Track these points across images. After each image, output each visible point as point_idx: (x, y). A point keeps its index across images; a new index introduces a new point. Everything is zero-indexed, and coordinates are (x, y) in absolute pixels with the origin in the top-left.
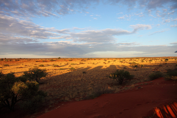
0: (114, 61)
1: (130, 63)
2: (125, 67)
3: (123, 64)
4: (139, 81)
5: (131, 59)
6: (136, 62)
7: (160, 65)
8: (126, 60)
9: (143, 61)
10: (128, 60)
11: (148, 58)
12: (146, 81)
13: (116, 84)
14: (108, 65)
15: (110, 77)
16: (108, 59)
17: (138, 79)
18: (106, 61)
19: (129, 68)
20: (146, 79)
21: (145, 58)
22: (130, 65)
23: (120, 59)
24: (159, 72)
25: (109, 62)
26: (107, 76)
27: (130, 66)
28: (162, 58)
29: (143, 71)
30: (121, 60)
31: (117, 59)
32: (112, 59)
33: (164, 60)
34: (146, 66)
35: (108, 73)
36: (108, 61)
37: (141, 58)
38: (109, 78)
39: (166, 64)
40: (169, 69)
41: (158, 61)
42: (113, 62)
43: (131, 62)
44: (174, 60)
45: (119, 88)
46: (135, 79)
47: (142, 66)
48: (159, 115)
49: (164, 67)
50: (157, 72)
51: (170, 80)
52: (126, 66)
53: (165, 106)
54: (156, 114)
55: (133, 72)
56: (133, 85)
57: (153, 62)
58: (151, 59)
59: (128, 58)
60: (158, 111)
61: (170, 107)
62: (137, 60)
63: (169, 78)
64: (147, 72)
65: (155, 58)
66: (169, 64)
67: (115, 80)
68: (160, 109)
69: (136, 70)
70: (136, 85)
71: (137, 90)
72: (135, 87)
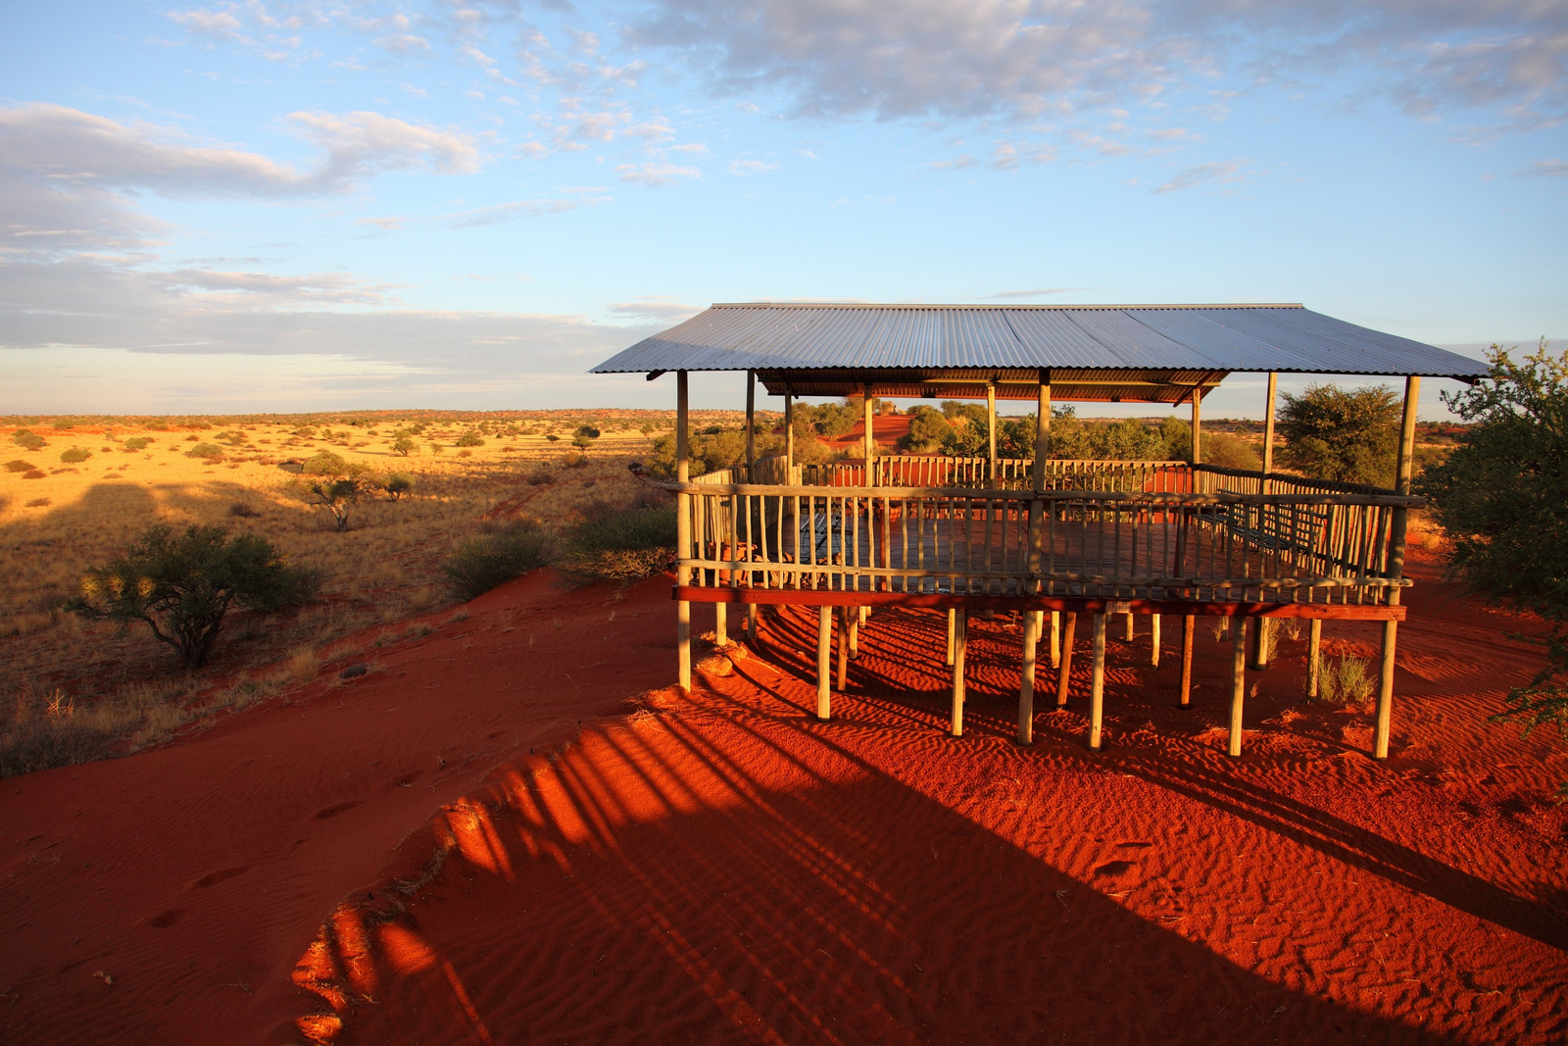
0: (134, 446)
1: (289, 465)
2: (242, 506)
3: (222, 473)
4: (365, 618)
5: (303, 425)
6: (349, 457)
7: (541, 478)
8: (253, 437)
9: (403, 447)
10: (277, 435)
11: (448, 418)
12: (421, 611)
13: (145, 673)
14: (66, 490)
15: (81, 606)
16: (65, 425)
17: (357, 605)
18: (35, 444)
19: (281, 512)
20: (421, 595)
21: (422, 420)
22: (285, 477)
23: (195, 424)
24: (527, 527)
25: (73, 456)
26: (50, 604)
27: (290, 490)
28: (556, 416)
29: (402, 533)
30: (208, 437)
31: (159, 424)
32: (106, 424)
33: (567, 436)
34: (429, 483)
35: (59, 572)
36: (59, 444)
37: (390, 416)
38: (74, 622)
39: (582, 463)
40: (600, 506)
41: (529, 447)
42: (117, 458)
43: (302, 452)
44: (635, 434)
45: (174, 699)
46: (335, 598)
47: (398, 485)
48: (479, 853)
49: (565, 494)
50: (510, 532)
51: (596, 586)
52: (252, 493)
53: (527, 776)
54: (457, 853)
55: (322, 539)
56: (303, 659)
57: (491, 451)
58: (475, 426)
59: (277, 420)
60: (470, 824)
61: (560, 776)
62: (358, 434)
63: (586, 566)
64: (435, 534)
65: (506, 422)
66: (601, 463)
67: (142, 629)
68: (490, 807)
69: (342, 526)
70: (336, 653)
71: (335, 693)
72: (326, 670)
